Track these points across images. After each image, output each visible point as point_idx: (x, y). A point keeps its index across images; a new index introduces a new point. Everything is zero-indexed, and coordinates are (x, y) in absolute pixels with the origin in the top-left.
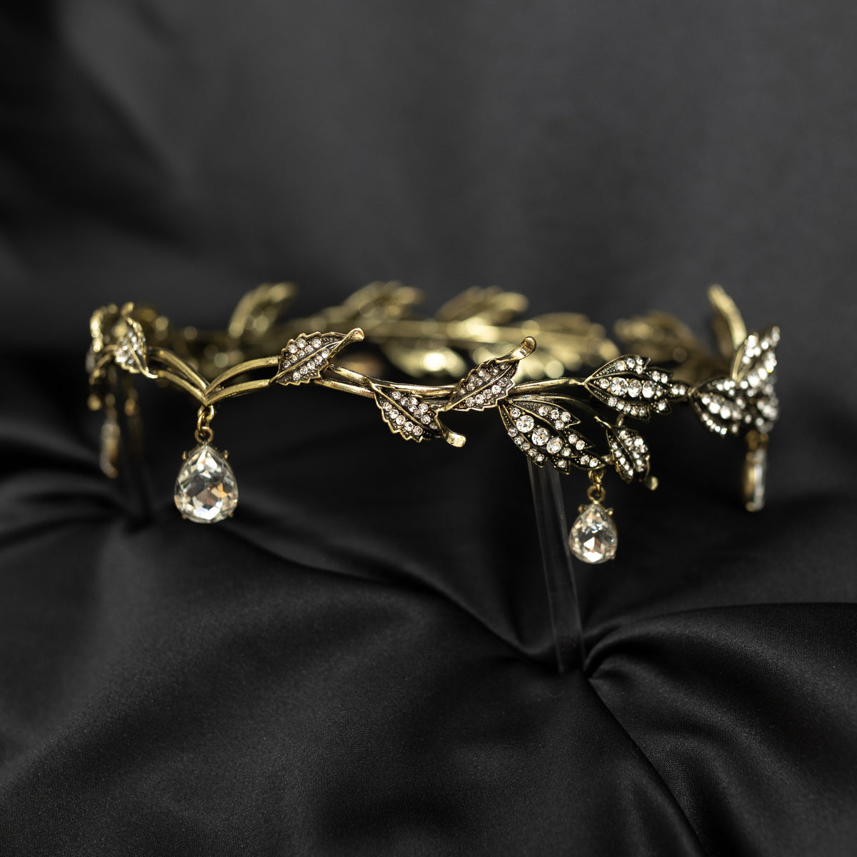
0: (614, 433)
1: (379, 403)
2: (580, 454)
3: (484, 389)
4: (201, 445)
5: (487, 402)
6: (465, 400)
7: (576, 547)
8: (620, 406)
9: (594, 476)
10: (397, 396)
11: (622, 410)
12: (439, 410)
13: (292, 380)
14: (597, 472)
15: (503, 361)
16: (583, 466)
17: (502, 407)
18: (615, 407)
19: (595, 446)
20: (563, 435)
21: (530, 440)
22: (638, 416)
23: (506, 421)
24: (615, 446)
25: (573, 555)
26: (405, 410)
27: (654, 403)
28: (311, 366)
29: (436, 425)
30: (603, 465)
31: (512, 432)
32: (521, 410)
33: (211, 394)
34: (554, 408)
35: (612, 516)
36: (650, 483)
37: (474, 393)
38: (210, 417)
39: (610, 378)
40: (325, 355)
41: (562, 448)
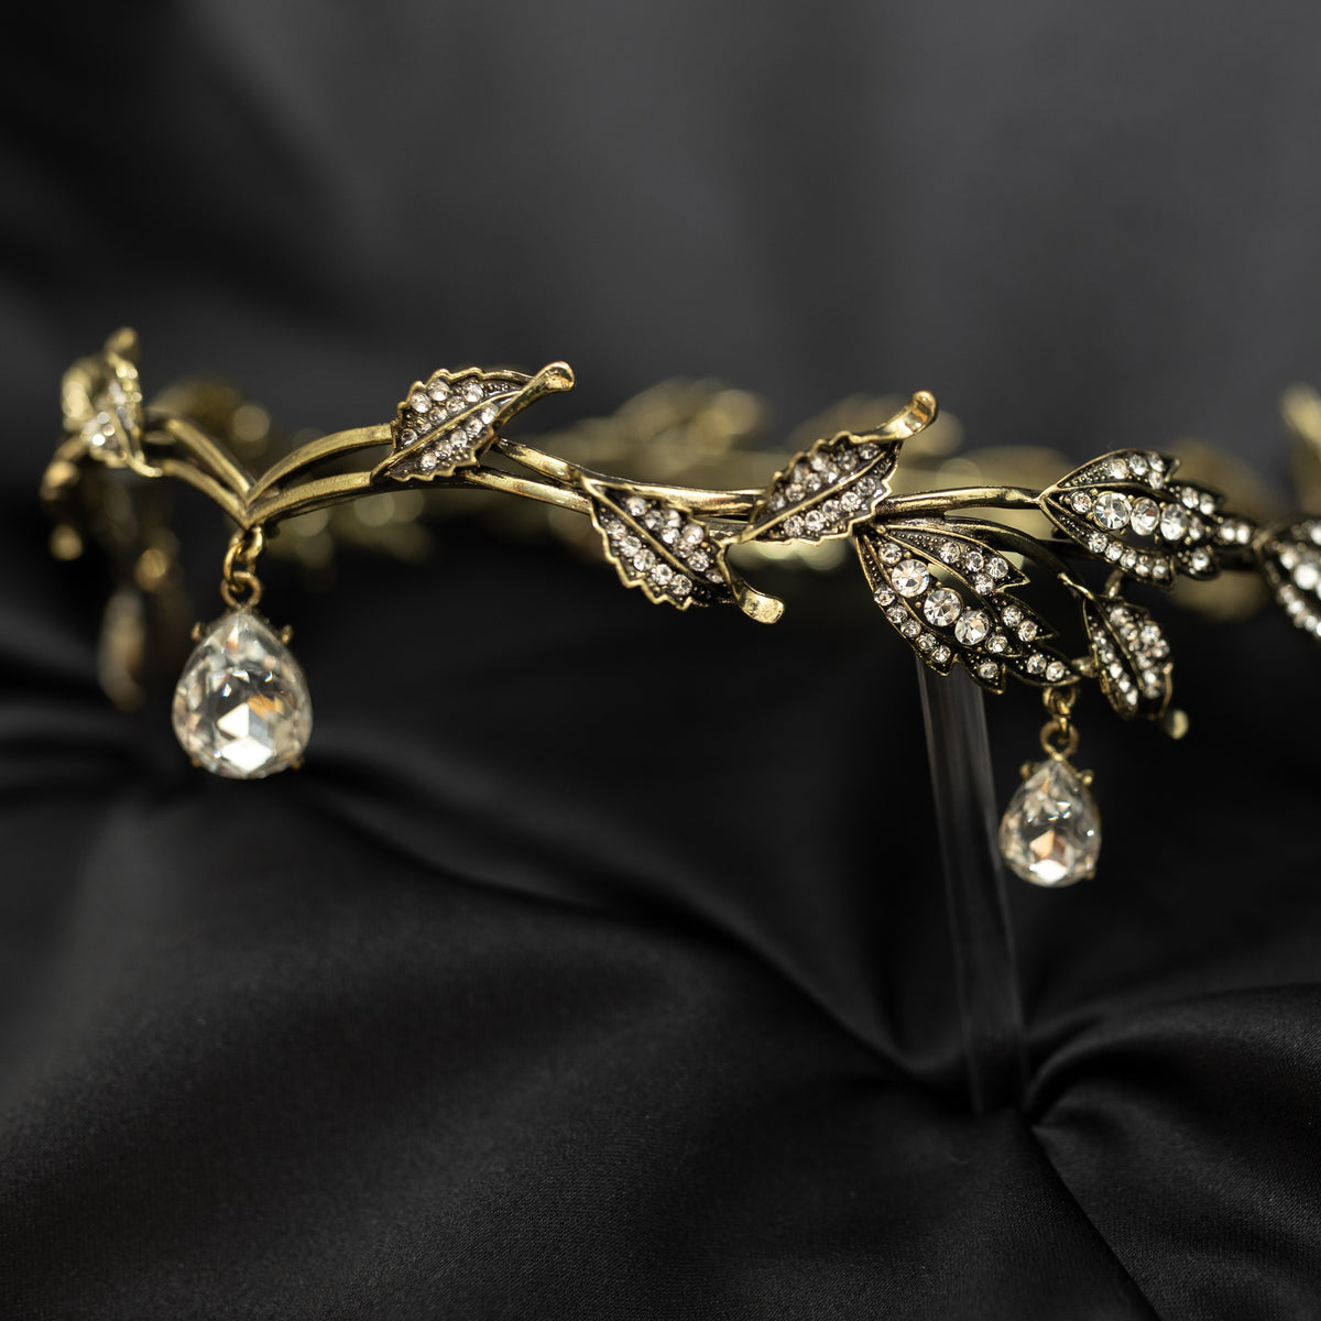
0: (1099, 611)
1: (600, 522)
2: (1027, 649)
3: (825, 499)
4: (234, 610)
5: (830, 528)
6: (782, 522)
7: (1013, 850)
8: (1114, 553)
9: (1055, 701)
10: (636, 506)
11: (1118, 562)
12: (726, 541)
13: (419, 470)
14: (1062, 692)
15: (866, 438)
16: (1031, 676)
17: (861, 541)
18: (1103, 554)
19: (1058, 634)
20: (990, 607)
21: (920, 613)
22: (1149, 576)
23: (869, 571)
24: (1100, 638)
25: (1007, 867)
26: (655, 538)
27: (1184, 553)
28: (459, 440)
29: (721, 573)
30: (1075, 678)
31: (883, 598)
32: (903, 549)
33: (260, 502)
34: (973, 547)
35: (1091, 788)
36: (1171, 723)
37: (802, 507)
38: (253, 552)
39: (1095, 491)
40: (489, 417)
41: (989, 635)
